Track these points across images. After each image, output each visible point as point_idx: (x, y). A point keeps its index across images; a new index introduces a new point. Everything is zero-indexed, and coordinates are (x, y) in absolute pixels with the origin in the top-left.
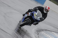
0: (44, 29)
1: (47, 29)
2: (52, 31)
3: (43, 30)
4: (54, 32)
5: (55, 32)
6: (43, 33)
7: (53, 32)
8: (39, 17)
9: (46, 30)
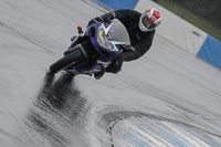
0: (130, 109)
1: (145, 111)
2: (160, 119)
3: (126, 115)
4: (168, 120)
5: (174, 122)
6: (127, 124)
7: (165, 123)
8: (114, 43)
9: (139, 114)
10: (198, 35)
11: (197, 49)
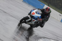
3: (41, 38)
10: (61, 16)
11: (61, 20)
